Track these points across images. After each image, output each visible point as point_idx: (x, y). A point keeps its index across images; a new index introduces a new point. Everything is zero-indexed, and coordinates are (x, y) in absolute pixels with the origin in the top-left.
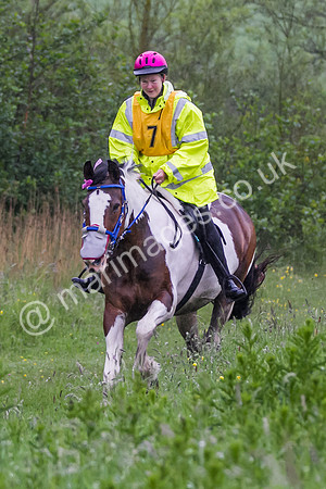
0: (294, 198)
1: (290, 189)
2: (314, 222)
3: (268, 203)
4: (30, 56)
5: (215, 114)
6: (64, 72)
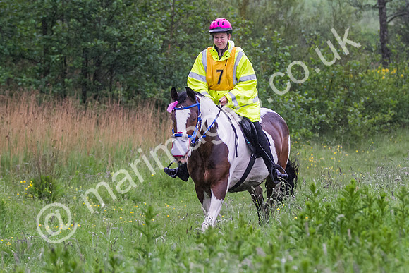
0: (343, 101)
1: (340, 95)
2: (356, 117)
3: (326, 104)
4: (172, 8)
5: (291, 46)
6: (194, 18)
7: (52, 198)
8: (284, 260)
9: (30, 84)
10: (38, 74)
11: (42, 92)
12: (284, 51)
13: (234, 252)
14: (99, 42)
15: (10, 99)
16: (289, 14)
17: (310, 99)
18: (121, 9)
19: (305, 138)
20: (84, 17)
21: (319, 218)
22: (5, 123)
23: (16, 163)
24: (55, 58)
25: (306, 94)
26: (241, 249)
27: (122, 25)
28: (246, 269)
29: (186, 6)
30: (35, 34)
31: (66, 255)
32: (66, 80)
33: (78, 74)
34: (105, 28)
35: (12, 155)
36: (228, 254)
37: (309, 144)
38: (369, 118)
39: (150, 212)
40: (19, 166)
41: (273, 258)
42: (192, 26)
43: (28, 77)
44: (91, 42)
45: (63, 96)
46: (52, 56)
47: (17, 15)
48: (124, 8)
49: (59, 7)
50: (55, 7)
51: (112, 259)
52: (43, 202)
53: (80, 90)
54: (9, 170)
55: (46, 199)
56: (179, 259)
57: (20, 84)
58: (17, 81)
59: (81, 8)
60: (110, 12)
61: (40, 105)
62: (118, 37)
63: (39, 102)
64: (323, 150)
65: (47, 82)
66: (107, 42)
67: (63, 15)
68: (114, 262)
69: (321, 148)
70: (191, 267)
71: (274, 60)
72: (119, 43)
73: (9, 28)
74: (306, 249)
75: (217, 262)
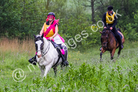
2: (84, 42)
4: (24, 7)
5: (63, 19)
8: (62, 89)
13: (46, 86)
16: (62, 9)
17: (69, 36)
18: (7, 7)
21: (73, 75)
27: (8, 12)
34: (2, 13)
37: (69, 51)
38: (88, 42)
42: (30, 12)
56: (28, 88)
60: (4, 8)
62: (6, 16)
68: (6, 89)
69: (73, 52)
70: (32, 91)
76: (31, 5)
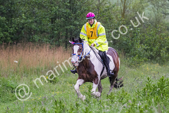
1: (158, 46)
4: (98, 14)
5: (140, 28)
6: (106, 18)
7: (55, 82)
8: (138, 105)
9: (47, 42)
10: (50, 38)
11: (51, 44)
12: (138, 30)
13: (120, 102)
14: (72, 26)
15: (40, 47)
17: (147, 47)
18: (80, 15)
19: (145, 61)
20: (66, 17)
21: (150, 90)
22: (38, 55)
23: (42, 70)
24: (56, 32)
25: (146, 45)
26: (123, 101)
27: (80, 20)
28: (125, 108)
29: (103, 13)
30: (49, 24)
31: (60, 102)
32: (60, 40)
33: (64, 38)
34: (74, 21)
35: (40, 67)
36: (118, 102)
37: (147, 63)
38: (168, 54)
39: (90, 87)
40: (43, 71)
41: (134, 104)
42: (105, 21)
43: (46, 39)
44: (69, 26)
45: (59, 46)
46: (54, 32)
47: (42, 17)
48: (80, 14)
49: (57, 14)
50: (56, 14)
51: (77, 104)
52: (52, 84)
53: (65, 44)
54: (39, 72)
55: (53, 83)
56: (101, 104)
57: (43, 41)
58: (42, 40)
59: (65, 14)
60: (76, 16)
61: (50, 49)
62: (78, 25)
63: (50, 48)
64: (152, 65)
65: (53, 41)
66: (74, 26)
67: (58, 17)
68: (77, 105)
69: (151, 65)
70: (105, 107)
71: (134, 33)
72: (79, 27)
73: (39, 22)
74: (146, 101)
75: (114, 105)
76: (105, 13)
